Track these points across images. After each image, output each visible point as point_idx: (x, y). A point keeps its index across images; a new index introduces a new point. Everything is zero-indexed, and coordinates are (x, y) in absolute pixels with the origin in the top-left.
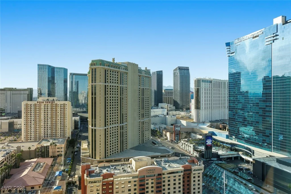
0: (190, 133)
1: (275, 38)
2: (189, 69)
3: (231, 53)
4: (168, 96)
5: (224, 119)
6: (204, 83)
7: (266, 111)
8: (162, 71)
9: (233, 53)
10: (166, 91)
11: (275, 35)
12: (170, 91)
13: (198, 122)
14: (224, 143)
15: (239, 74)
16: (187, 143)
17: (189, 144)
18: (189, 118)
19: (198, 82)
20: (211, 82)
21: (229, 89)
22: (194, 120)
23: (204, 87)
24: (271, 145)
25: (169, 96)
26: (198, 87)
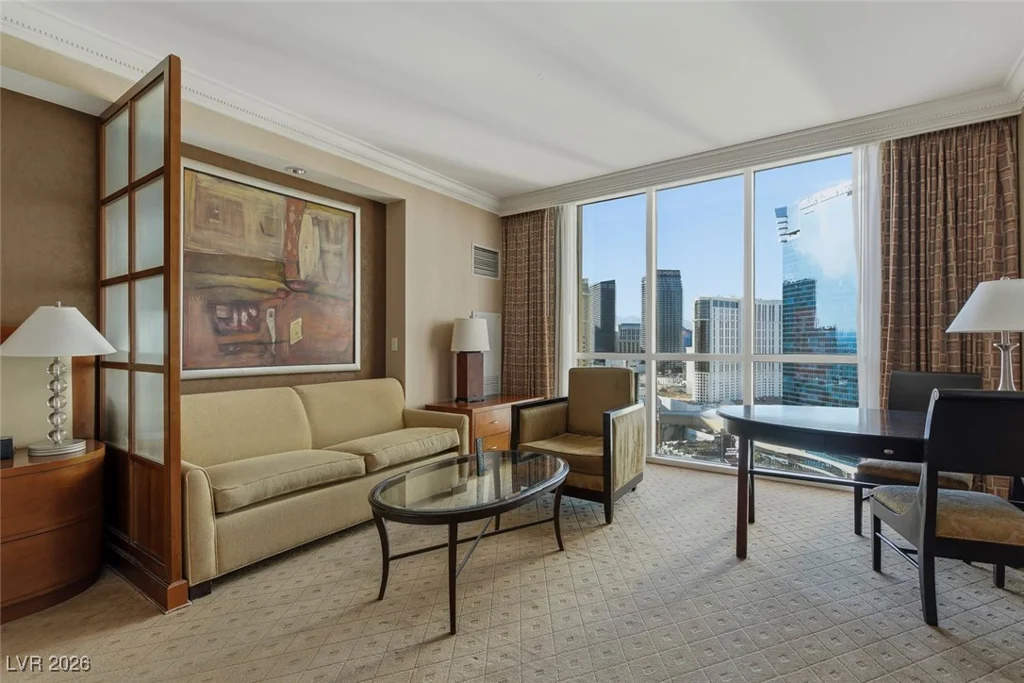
0: (683, 427)
2: (679, 276)
3: (790, 234)
4: (627, 341)
5: (770, 397)
6: (718, 309)
8: (613, 282)
9: (795, 233)
10: (623, 328)
12: (631, 328)
13: (703, 402)
14: (771, 455)
15: (810, 285)
16: (676, 451)
17: (682, 454)
18: (682, 391)
19: (704, 307)
20: (736, 305)
21: (784, 321)
22: (694, 399)
23: (717, 317)
25: (631, 341)
26: (705, 317)
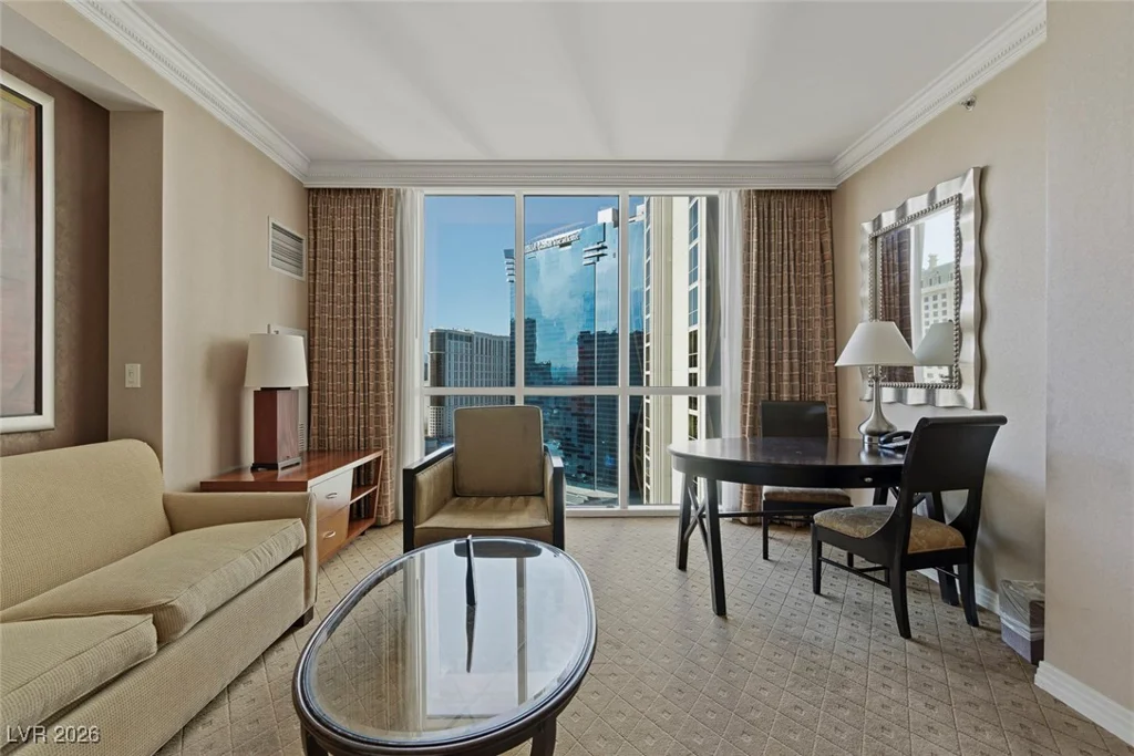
1: (600, 252)
6: (453, 342)
7: (584, 405)
11: (600, 245)
13: (440, 437)
19: (440, 339)
20: (469, 338)
22: (430, 434)
23: (452, 350)
24: (593, 475)
26: (441, 350)
